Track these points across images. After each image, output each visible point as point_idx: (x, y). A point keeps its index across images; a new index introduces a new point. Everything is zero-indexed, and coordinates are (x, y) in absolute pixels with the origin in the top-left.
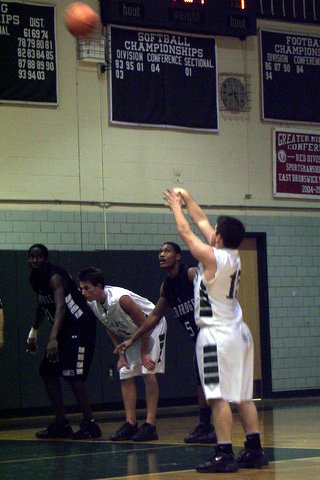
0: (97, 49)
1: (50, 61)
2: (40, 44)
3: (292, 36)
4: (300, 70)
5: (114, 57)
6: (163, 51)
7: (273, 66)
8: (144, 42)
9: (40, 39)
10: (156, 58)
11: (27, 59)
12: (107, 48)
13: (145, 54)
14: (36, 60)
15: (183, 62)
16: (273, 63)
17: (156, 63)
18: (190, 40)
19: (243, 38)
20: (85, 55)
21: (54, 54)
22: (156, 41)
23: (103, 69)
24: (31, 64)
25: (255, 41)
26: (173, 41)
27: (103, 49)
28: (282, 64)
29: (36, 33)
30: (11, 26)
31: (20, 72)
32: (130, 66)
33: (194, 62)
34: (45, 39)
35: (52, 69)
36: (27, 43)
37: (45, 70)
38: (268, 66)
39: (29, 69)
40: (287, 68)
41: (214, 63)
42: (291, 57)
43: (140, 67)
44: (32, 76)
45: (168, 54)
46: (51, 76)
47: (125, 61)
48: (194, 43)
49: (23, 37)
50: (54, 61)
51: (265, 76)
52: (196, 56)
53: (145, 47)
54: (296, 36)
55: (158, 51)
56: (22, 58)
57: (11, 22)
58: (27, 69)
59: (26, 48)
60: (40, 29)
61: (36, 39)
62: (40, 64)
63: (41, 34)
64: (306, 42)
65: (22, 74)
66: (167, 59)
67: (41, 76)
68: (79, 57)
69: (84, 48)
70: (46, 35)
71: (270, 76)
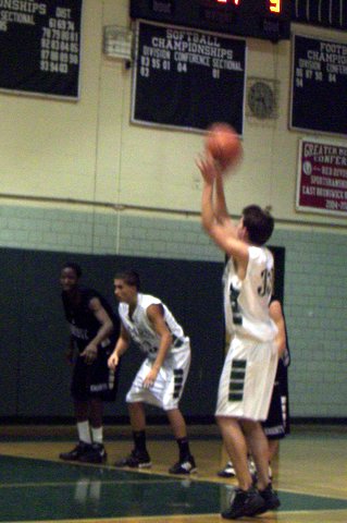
0: (124, 44)
1: (74, 53)
2: (65, 36)
3: (326, 42)
4: (332, 78)
5: (141, 53)
6: (191, 50)
7: (304, 73)
8: (173, 40)
9: (66, 30)
10: (184, 57)
11: (50, 50)
12: (133, 44)
13: (172, 52)
14: (59, 51)
15: (211, 62)
16: (304, 70)
17: (182, 63)
18: (220, 40)
19: (275, 40)
20: (110, 49)
21: (79, 47)
22: (185, 39)
23: (128, 65)
24: (54, 56)
25: (287, 46)
26: (203, 40)
27: (129, 45)
28: (314, 71)
29: (62, 24)
30: (37, 16)
31: (43, 63)
32: (156, 64)
33: (223, 64)
34: (70, 31)
35: (76, 62)
36: (52, 33)
37: (68, 63)
38: (299, 72)
39: (52, 61)
40: (319, 76)
41: (243, 66)
42: (324, 65)
43: (166, 66)
44: (54, 68)
45: (197, 53)
46: (74, 70)
47: (151, 58)
48: (225, 44)
49: (47, 26)
50: (78, 54)
51: (295, 83)
52: (225, 57)
53: (173, 44)
54: (331, 43)
55: (187, 50)
56: (45, 49)
57: (37, 11)
58: (49, 60)
59: (51, 39)
60: (66, 20)
61: (61, 30)
62: (64, 57)
63: (67, 26)
64: (341, 50)
65: (44, 66)
66: (194, 59)
67: (64, 69)
68: (104, 51)
69: (111, 42)
70: (72, 26)
71: (300, 83)
